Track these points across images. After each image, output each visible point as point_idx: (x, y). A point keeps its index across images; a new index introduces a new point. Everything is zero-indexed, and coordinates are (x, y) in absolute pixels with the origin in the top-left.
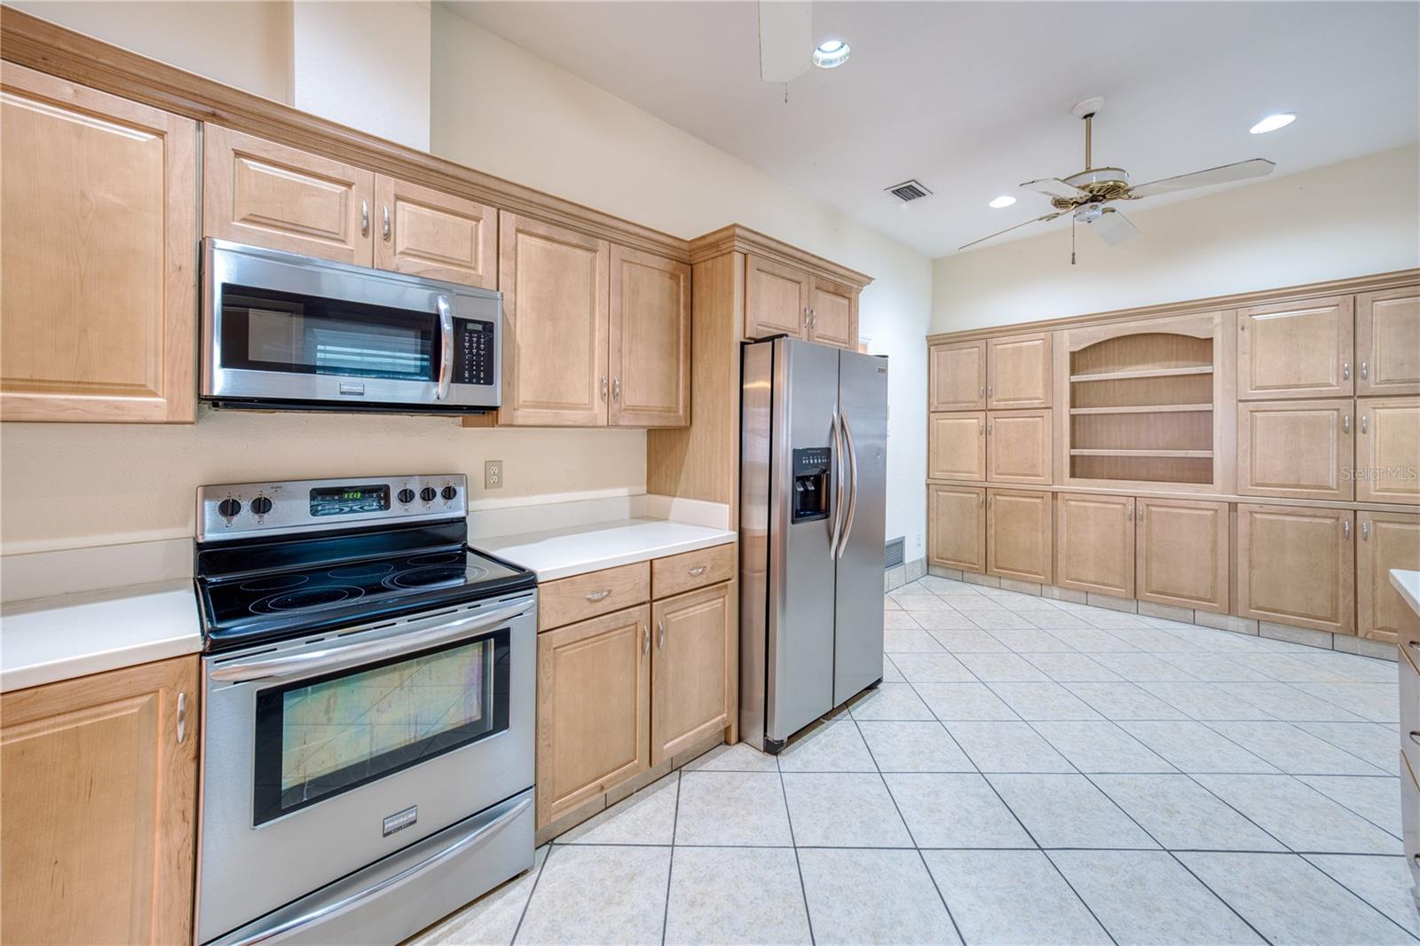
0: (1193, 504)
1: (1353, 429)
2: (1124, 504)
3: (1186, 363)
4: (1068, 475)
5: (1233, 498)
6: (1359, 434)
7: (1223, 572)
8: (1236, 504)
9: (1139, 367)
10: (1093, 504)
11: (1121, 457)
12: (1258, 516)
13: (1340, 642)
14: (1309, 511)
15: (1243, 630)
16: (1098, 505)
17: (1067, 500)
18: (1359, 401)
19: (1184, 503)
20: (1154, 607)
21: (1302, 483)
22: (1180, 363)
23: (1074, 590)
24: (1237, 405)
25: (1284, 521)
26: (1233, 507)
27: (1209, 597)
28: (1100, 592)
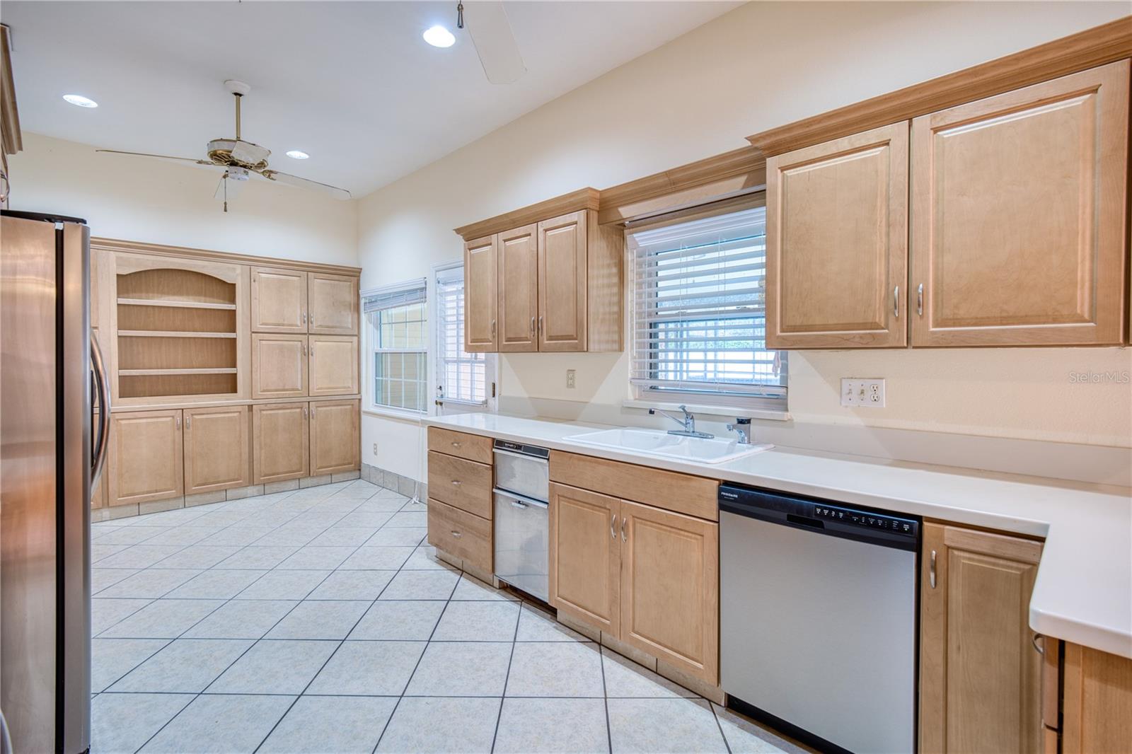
0: (226, 409)
1: (307, 353)
2: (173, 417)
3: (211, 299)
4: (118, 395)
5: (249, 401)
6: (310, 356)
7: (245, 456)
8: (252, 406)
9: (176, 298)
10: (144, 421)
11: (162, 375)
12: (265, 412)
13: (304, 482)
14: (289, 405)
15: (255, 494)
16: (149, 420)
17: (118, 420)
18: (310, 336)
19: (218, 409)
20: (198, 497)
21: (286, 387)
22: (208, 299)
23: (128, 505)
24: (251, 335)
25: (277, 414)
26: (250, 407)
27: (236, 477)
28: (153, 499)
